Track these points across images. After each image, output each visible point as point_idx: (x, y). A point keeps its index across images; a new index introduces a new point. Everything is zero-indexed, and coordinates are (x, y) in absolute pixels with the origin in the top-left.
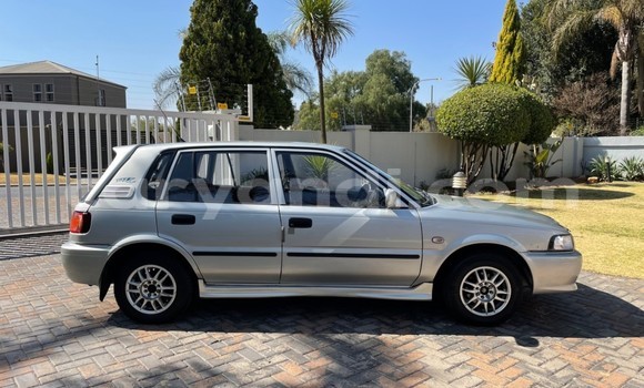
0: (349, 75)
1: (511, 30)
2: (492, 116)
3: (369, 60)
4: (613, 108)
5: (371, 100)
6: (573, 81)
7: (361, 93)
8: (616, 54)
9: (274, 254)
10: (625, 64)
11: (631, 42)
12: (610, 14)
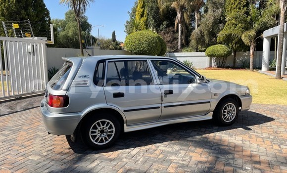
0: (56, 20)
1: (142, 8)
2: (149, 44)
3: (66, 14)
4: (176, 42)
5: (70, 34)
6: (161, 30)
7: (64, 30)
8: (177, 21)
9: (159, 107)
10: (179, 25)
11: (181, 16)
12: (174, 5)
